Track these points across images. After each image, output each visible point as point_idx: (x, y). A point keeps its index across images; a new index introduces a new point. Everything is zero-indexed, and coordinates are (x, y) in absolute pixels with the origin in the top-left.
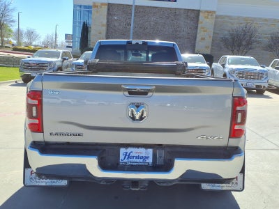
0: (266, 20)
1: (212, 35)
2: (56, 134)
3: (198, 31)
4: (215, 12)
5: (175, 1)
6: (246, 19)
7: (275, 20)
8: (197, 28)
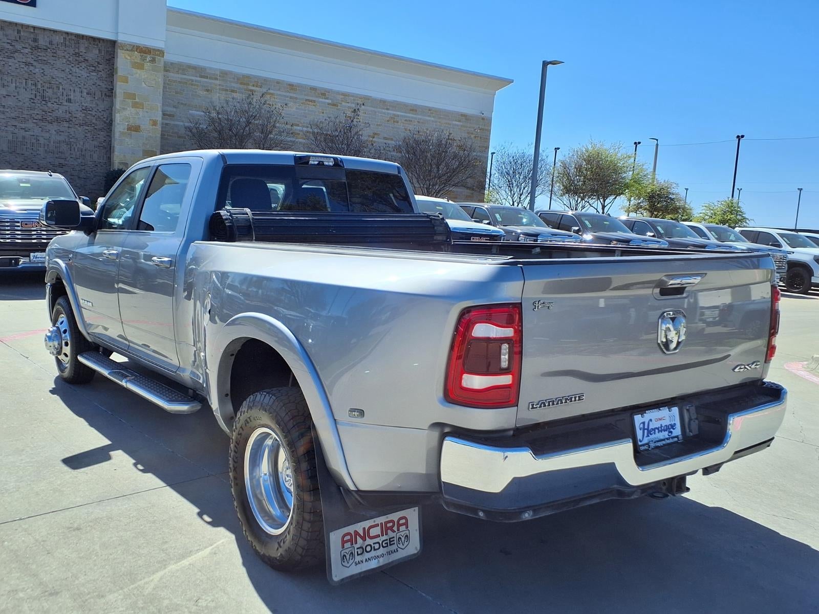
0: (292, 87)
1: (159, 118)
2: (543, 404)
3: (118, 105)
4: (161, 53)
5: (33, 3)
6: (244, 80)
7: (314, 89)
8: (110, 93)
